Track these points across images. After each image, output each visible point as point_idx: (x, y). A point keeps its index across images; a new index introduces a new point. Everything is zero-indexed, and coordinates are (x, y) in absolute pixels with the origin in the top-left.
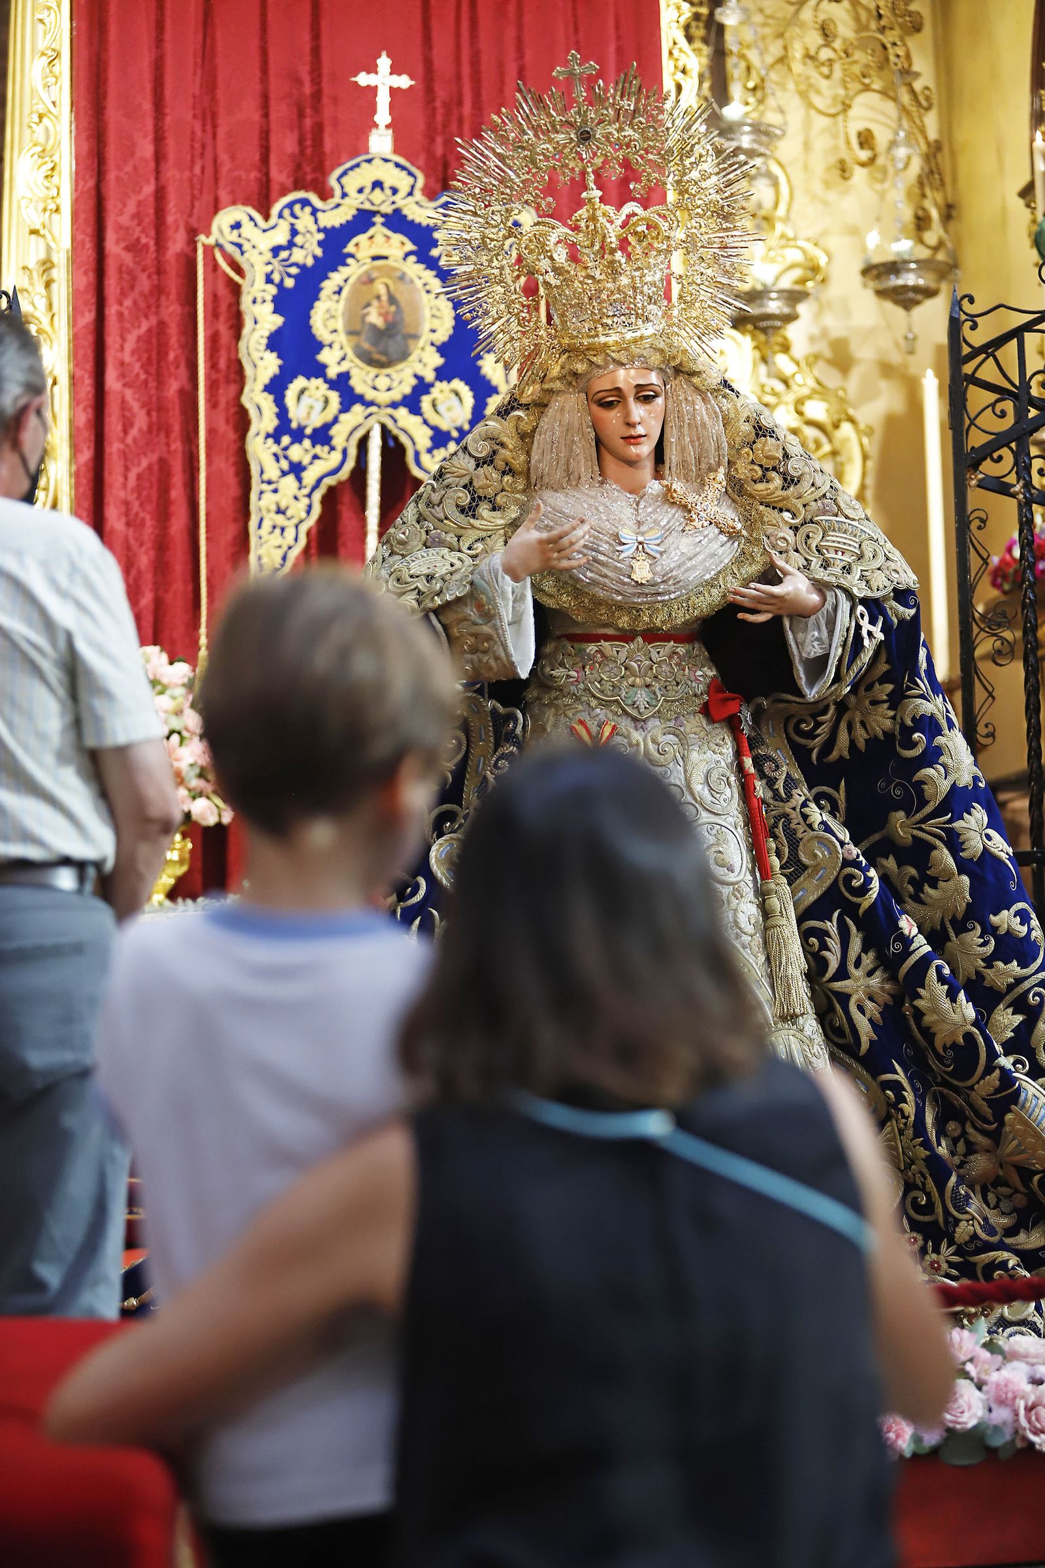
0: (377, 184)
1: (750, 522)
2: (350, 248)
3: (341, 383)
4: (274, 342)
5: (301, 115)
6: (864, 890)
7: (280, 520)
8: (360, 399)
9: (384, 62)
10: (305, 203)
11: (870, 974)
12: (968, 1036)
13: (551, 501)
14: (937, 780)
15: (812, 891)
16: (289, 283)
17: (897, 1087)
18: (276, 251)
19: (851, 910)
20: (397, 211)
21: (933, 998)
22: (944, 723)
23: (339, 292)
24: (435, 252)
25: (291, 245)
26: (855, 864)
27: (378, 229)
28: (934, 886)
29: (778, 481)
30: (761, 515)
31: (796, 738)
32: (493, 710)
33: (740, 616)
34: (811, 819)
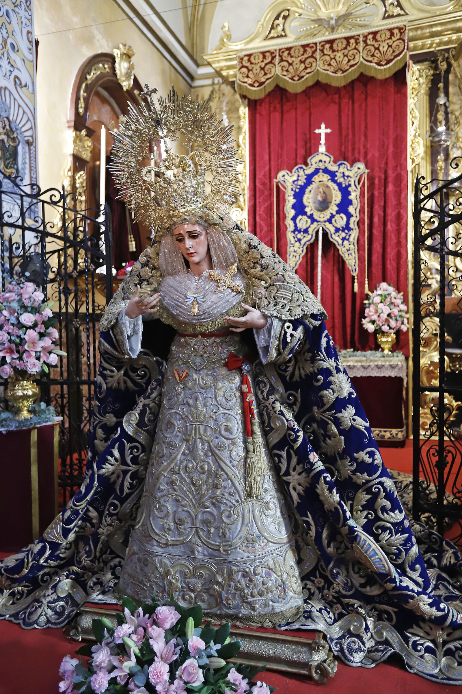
0: (321, 161)
1: (248, 286)
2: (313, 179)
3: (311, 217)
4: (294, 207)
5: (306, 144)
6: (295, 440)
7: (295, 254)
8: (316, 221)
9: (323, 126)
10: (301, 168)
11: (300, 474)
12: (336, 508)
14: (329, 396)
15: (275, 439)
16: (297, 190)
17: (308, 523)
18: (294, 182)
19: (292, 447)
20: (326, 168)
21: (323, 490)
22: (334, 371)
23: (310, 191)
24: (336, 178)
25: (298, 180)
26: (293, 430)
27: (321, 173)
28: (330, 439)
29: (259, 268)
30: (253, 282)
31: (280, 371)
32: (157, 361)
33: (231, 329)
34: (276, 409)
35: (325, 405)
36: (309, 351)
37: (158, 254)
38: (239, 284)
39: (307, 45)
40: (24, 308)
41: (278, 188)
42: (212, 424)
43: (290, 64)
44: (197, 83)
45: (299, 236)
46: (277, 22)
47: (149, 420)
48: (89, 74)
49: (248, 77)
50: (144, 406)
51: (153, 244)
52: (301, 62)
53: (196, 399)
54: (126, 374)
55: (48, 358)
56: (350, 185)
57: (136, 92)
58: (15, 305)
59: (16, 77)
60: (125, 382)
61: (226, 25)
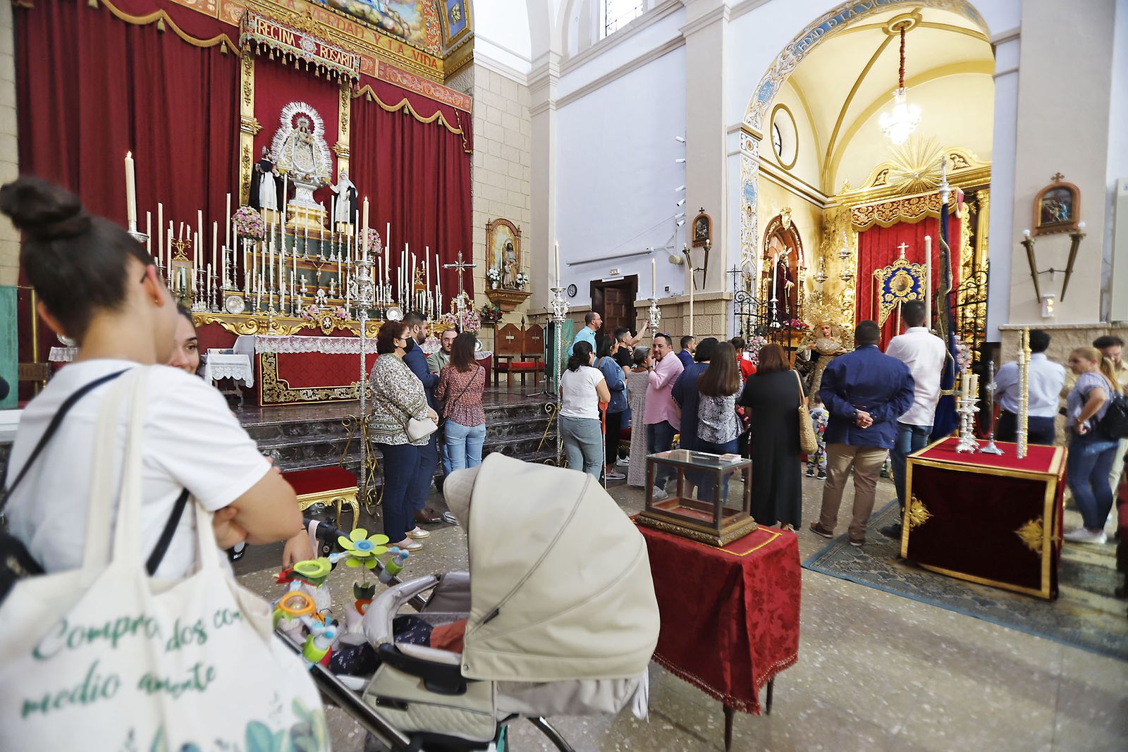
0: (901, 264)
1: (843, 342)
2: (896, 274)
3: (894, 294)
4: (884, 289)
5: (893, 253)
8: (898, 296)
9: (904, 244)
10: (889, 267)
13: (819, 340)
16: (886, 280)
18: (884, 275)
20: (904, 267)
23: (894, 280)
24: (911, 273)
25: (887, 274)
27: (901, 270)
38: (841, 341)
39: (894, 202)
41: (875, 280)
43: (883, 213)
44: (827, 206)
45: (887, 305)
46: (879, 177)
48: (770, 229)
49: (857, 220)
52: (890, 211)
56: (919, 277)
57: (791, 228)
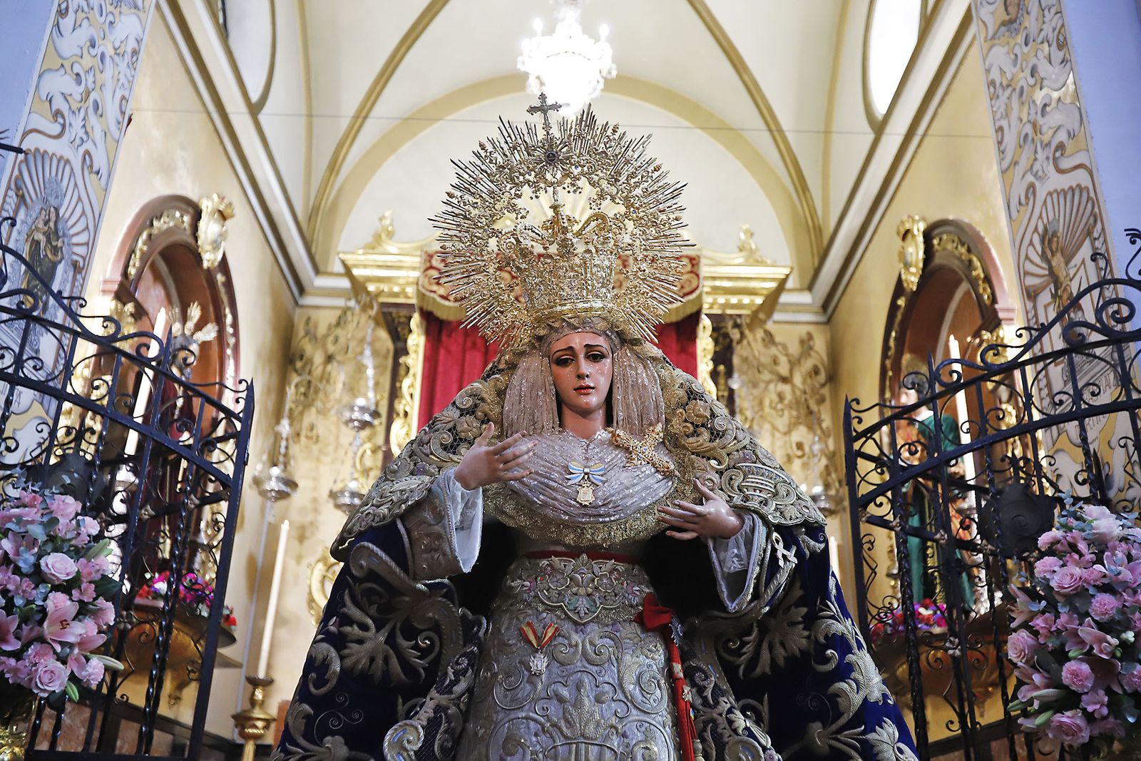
14: (849, 694)
22: (853, 643)
29: (706, 435)
30: (692, 462)
31: (725, 655)
32: (464, 616)
33: (668, 533)
34: (736, 725)
35: (840, 714)
36: (799, 603)
37: (501, 393)
40: (55, 543)
42: (615, 742)
44: (308, 300)
47: (442, 747)
48: (159, 218)
50: (438, 709)
51: (488, 376)
53: (579, 687)
54: (390, 641)
55: (82, 667)
57: (221, 276)
58: (38, 532)
59: (87, 153)
60: (386, 659)
61: (387, 214)
